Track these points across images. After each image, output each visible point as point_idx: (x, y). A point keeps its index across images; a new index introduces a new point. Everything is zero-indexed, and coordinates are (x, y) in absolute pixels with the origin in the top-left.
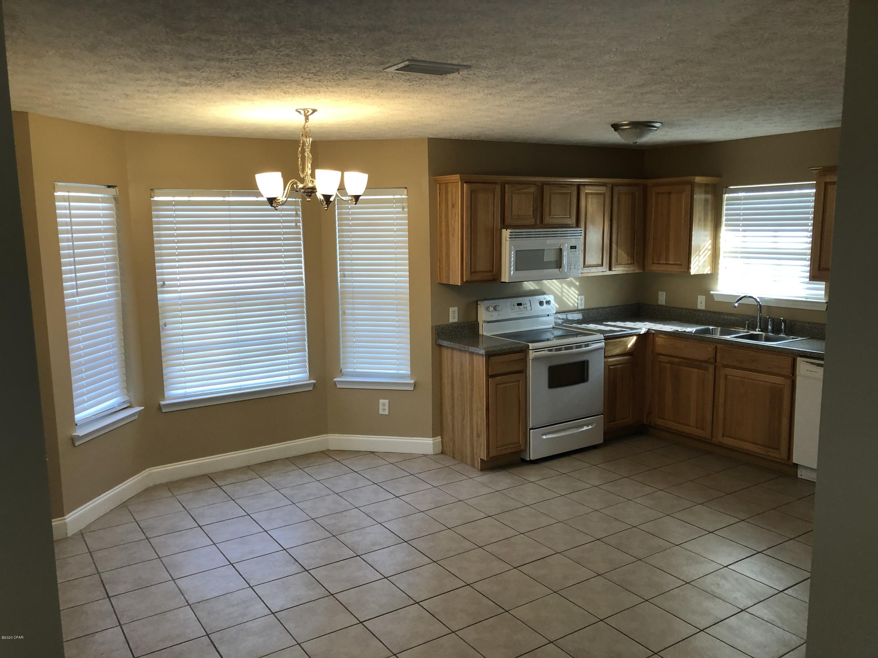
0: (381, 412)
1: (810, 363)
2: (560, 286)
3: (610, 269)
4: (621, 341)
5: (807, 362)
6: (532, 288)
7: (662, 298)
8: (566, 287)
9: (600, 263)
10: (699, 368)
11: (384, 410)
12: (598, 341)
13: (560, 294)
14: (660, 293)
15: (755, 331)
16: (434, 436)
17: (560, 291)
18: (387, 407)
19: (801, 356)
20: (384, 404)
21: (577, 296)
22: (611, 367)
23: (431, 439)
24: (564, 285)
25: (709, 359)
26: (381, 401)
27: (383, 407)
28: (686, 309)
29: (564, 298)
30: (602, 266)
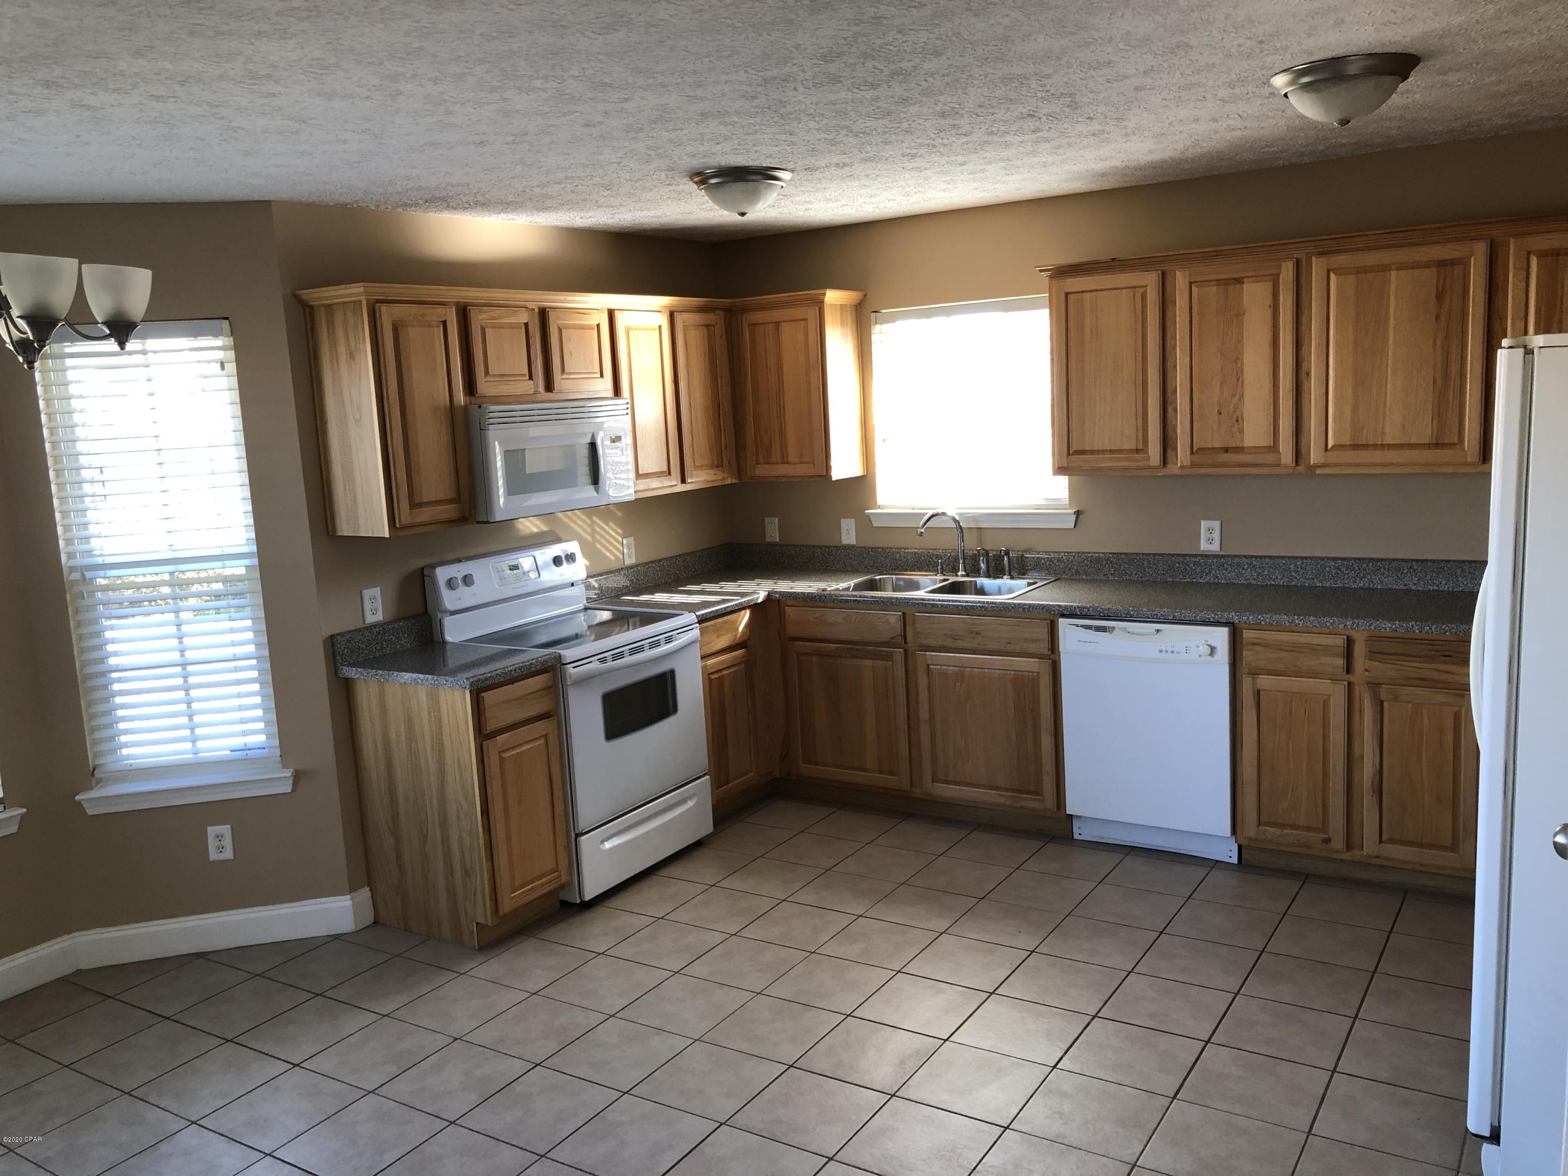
0: (214, 856)
1: (1082, 626)
2: (589, 522)
3: (683, 481)
4: (725, 622)
5: (1077, 626)
6: (535, 530)
7: (773, 531)
8: (601, 523)
9: (665, 469)
10: (874, 656)
11: (221, 849)
12: (685, 628)
13: (589, 538)
14: (767, 520)
15: (957, 575)
16: (352, 889)
17: (589, 530)
18: (228, 842)
19: (1063, 616)
20: (219, 837)
21: (620, 539)
22: (712, 677)
23: (348, 897)
24: (595, 519)
25: (892, 638)
26: (212, 830)
27: (218, 843)
28: (821, 547)
29: (598, 546)
30: (670, 474)
